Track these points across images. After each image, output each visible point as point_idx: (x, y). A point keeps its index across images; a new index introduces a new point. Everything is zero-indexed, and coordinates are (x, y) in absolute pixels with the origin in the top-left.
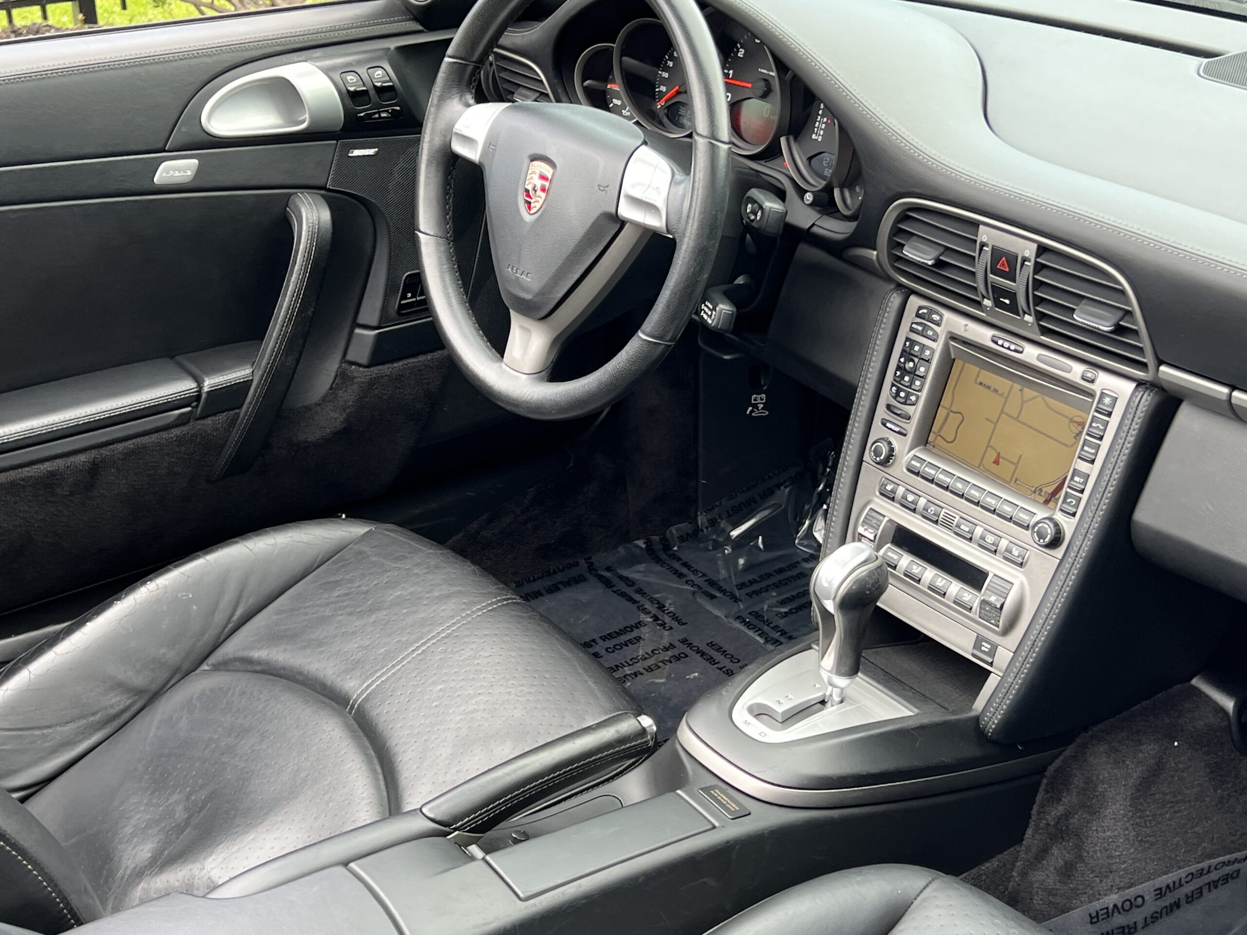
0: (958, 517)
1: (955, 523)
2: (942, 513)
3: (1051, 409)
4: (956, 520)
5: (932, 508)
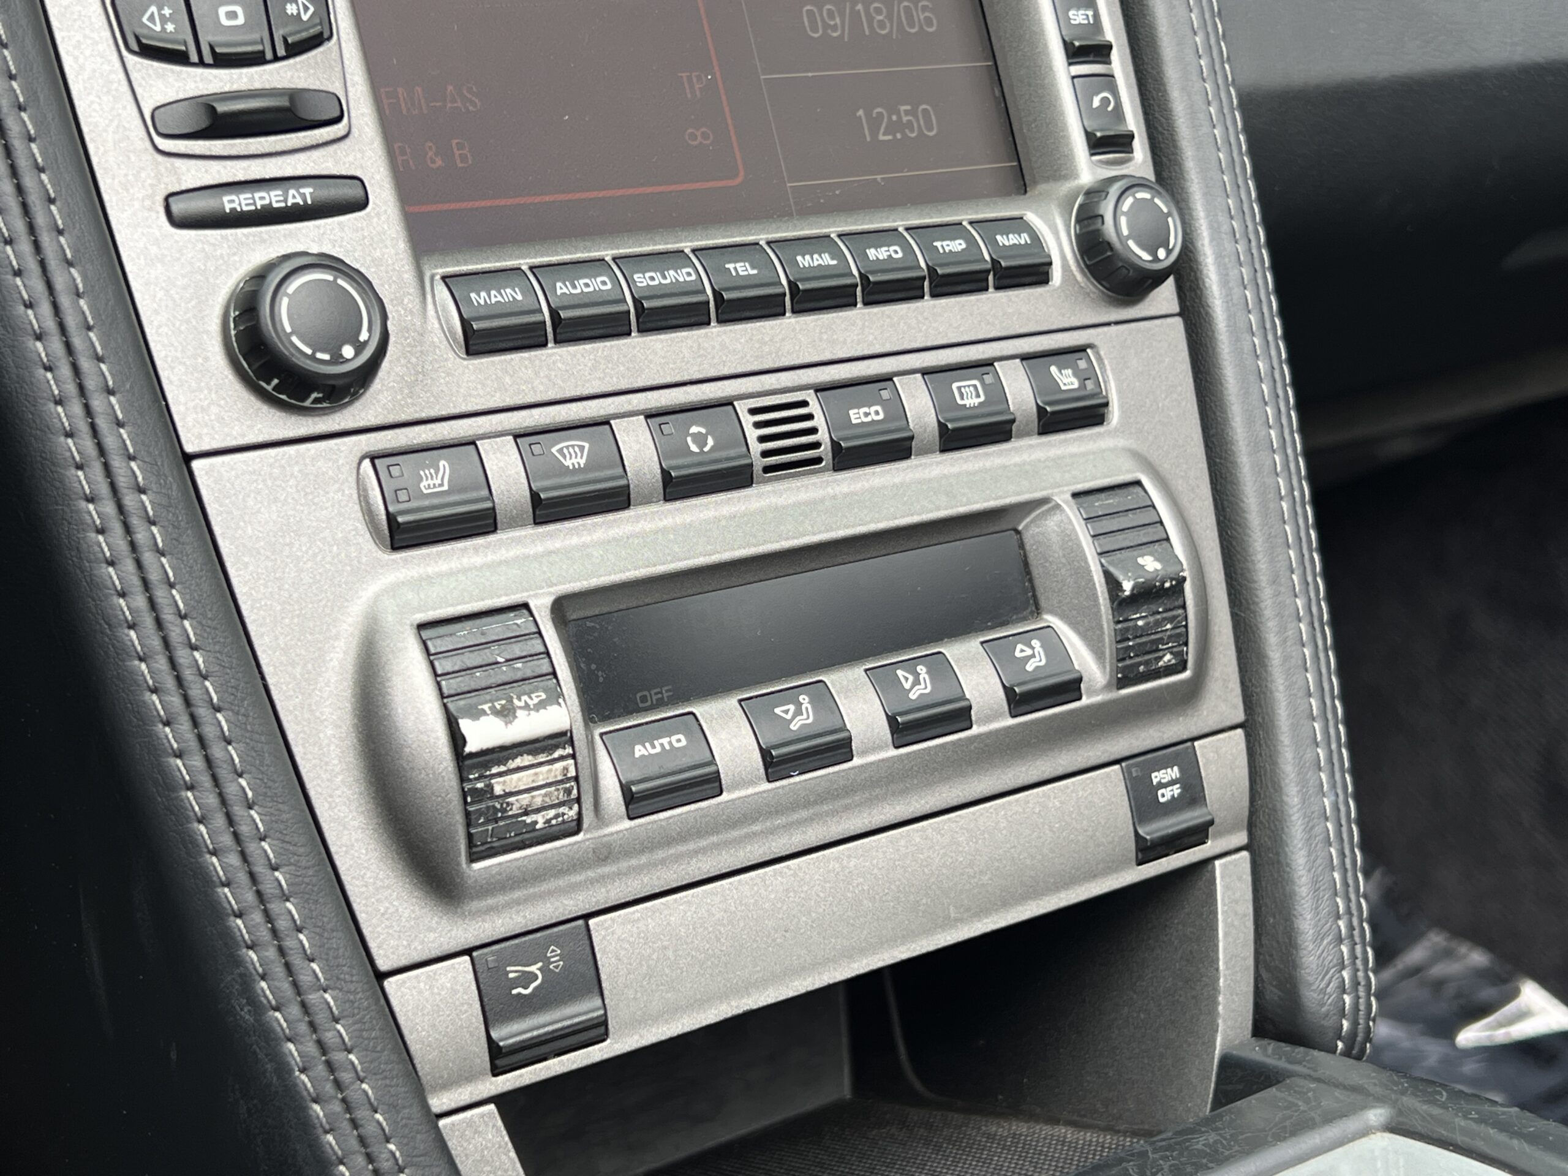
0: (809, 396)
1: (819, 421)
2: (748, 420)
4: (814, 408)
5: (694, 429)
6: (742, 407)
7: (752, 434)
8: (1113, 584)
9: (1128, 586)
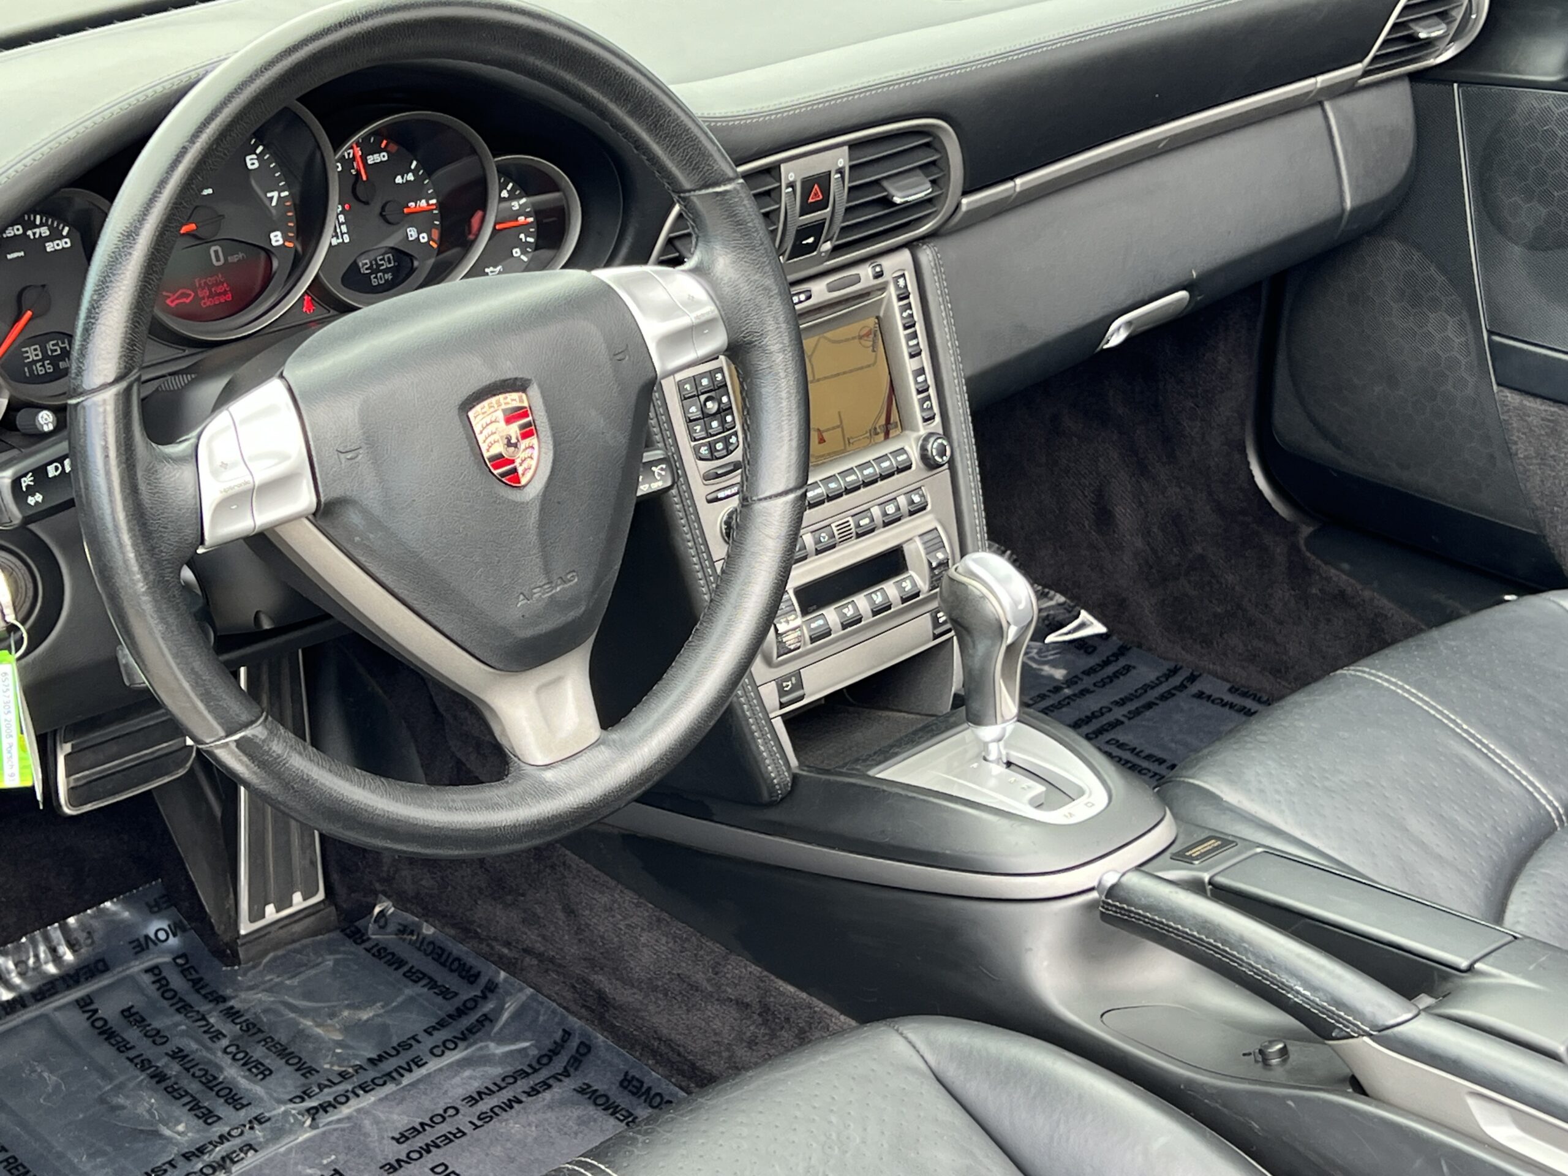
0: (850, 519)
1: (852, 526)
2: (835, 529)
3: (839, 342)
4: (851, 522)
5: (823, 534)
6: (833, 525)
7: (836, 533)
8: (930, 564)
9: (934, 564)
